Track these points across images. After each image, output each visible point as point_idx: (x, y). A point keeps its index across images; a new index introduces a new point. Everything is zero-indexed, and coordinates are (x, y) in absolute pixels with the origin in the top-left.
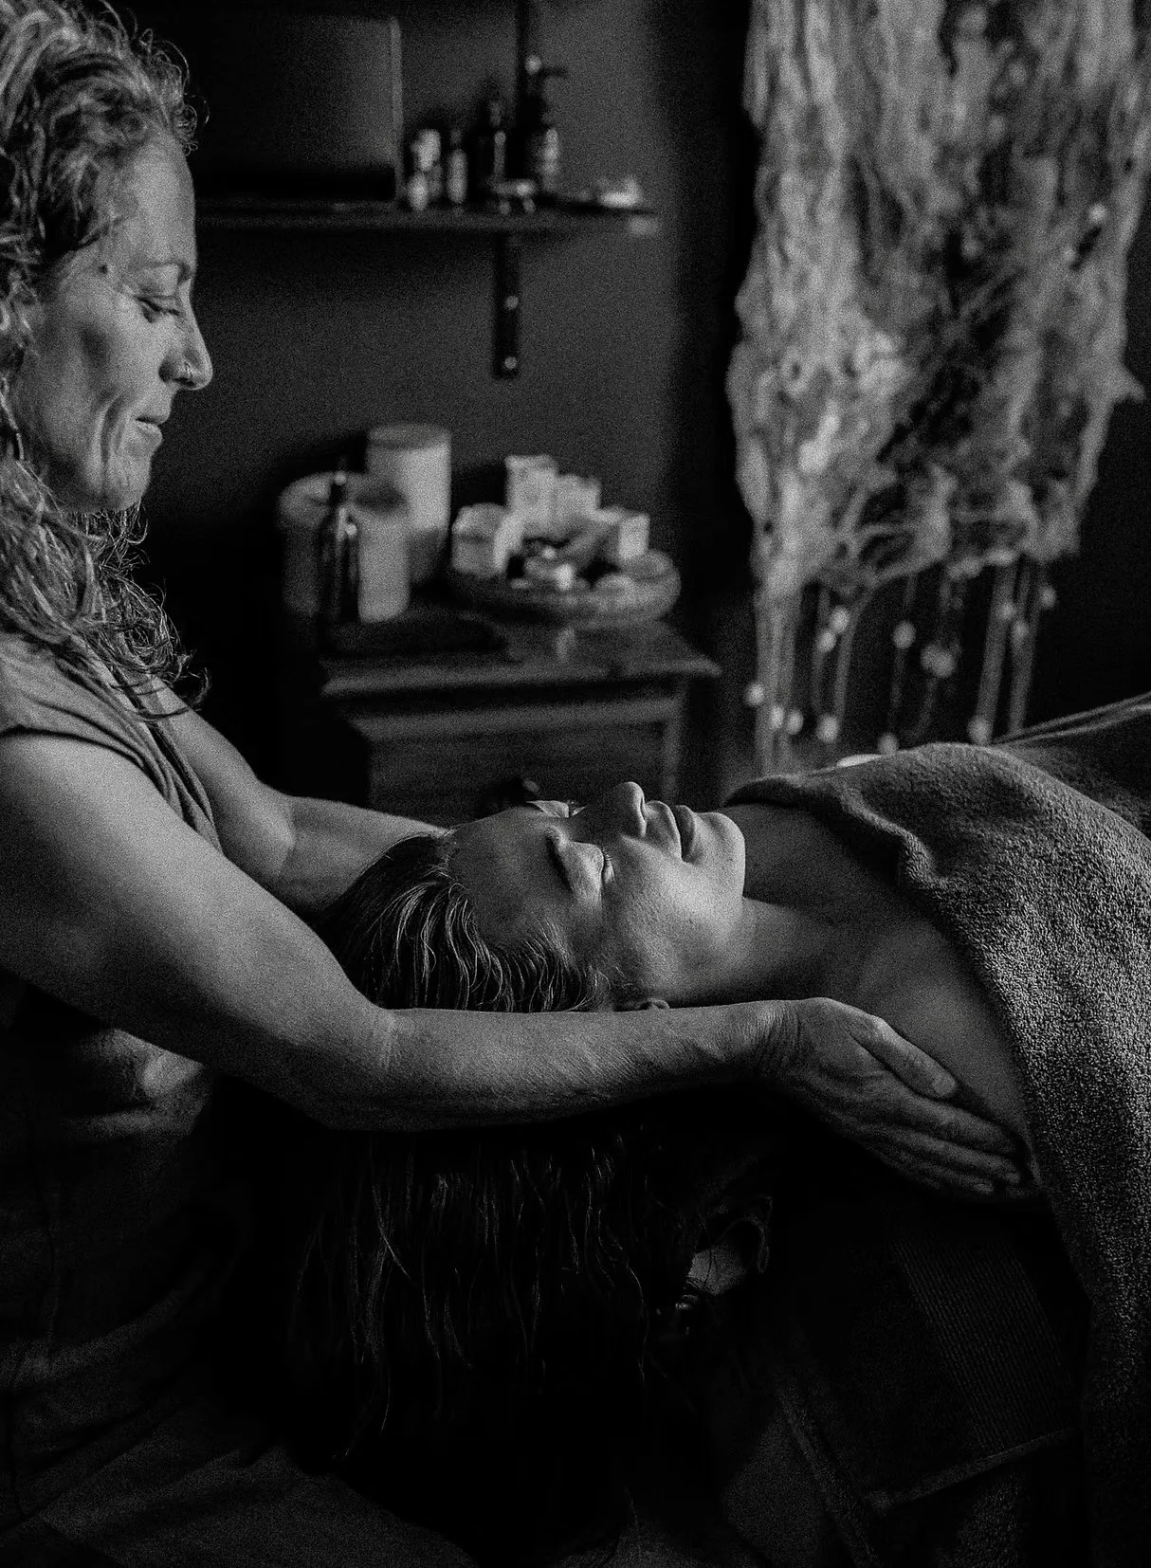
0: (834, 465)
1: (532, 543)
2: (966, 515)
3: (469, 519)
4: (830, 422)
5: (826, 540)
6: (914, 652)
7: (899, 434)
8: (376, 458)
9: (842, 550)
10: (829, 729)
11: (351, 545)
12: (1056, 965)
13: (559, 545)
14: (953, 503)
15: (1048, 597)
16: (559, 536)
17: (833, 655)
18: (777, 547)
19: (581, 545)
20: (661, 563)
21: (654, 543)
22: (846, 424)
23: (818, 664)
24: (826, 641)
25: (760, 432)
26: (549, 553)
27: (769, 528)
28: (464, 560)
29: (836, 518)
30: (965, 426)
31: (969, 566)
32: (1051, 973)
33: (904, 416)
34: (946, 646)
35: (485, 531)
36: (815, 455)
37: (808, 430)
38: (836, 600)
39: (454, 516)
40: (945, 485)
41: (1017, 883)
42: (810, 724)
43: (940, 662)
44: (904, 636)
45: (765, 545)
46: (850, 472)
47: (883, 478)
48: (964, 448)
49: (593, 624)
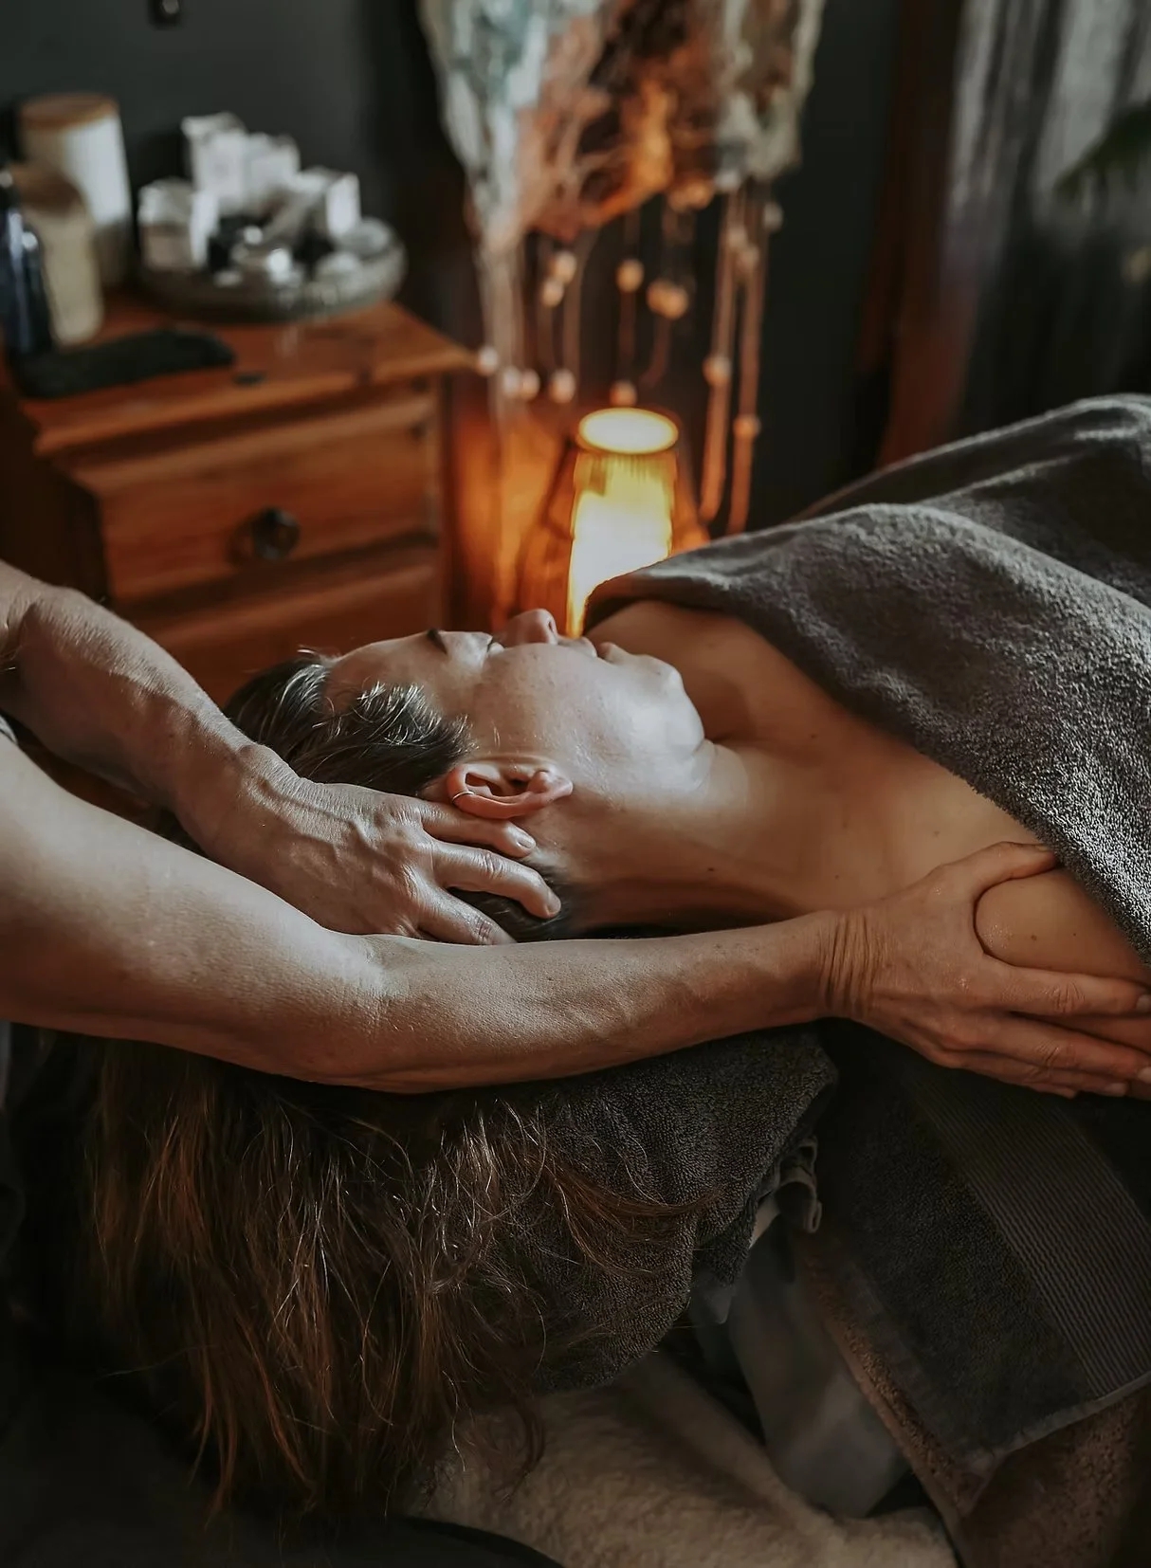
0: (546, 93)
1: (231, 225)
2: (688, 136)
3: (155, 204)
4: (535, 45)
5: (541, 179)
6: (642, 293)
7: (609, 50)
8: (35, 140)
9: (559, 191)
10: (564, 386)
11: (34, 259)
12: (1138, 828)
13: (262, 221)
14: (671, 124)
15: (772, 216)
16: (257, 210)
17: (559, 309)
18: (495, 197)
19: (288, 221)
20: (378, 235)
21: (368, 209)
22: (554, 43)
23: (545, 320)
24: (552, 293)
25: (464, 64)
26: (253, 235)
27: (484, 174)
28: (159, 254)
29: (551, 153)
30: (679, 35)
31: (697, 194)
32: (1137, 841)
33: (613, 28)
34: (676, 281)
35: (179, 218)
36: (523, 85)
37: (513, 56)
38: (559, 246)
39: (135, 203)
40: (659, 105)
41: (1066, 725)
42: (545, 384)
43: (671, 301)
44: (630, 276)
45: (481, 195)
46: (562, 98)
47: (593, 103)
48: (680, 60)
49: (320, 320)
